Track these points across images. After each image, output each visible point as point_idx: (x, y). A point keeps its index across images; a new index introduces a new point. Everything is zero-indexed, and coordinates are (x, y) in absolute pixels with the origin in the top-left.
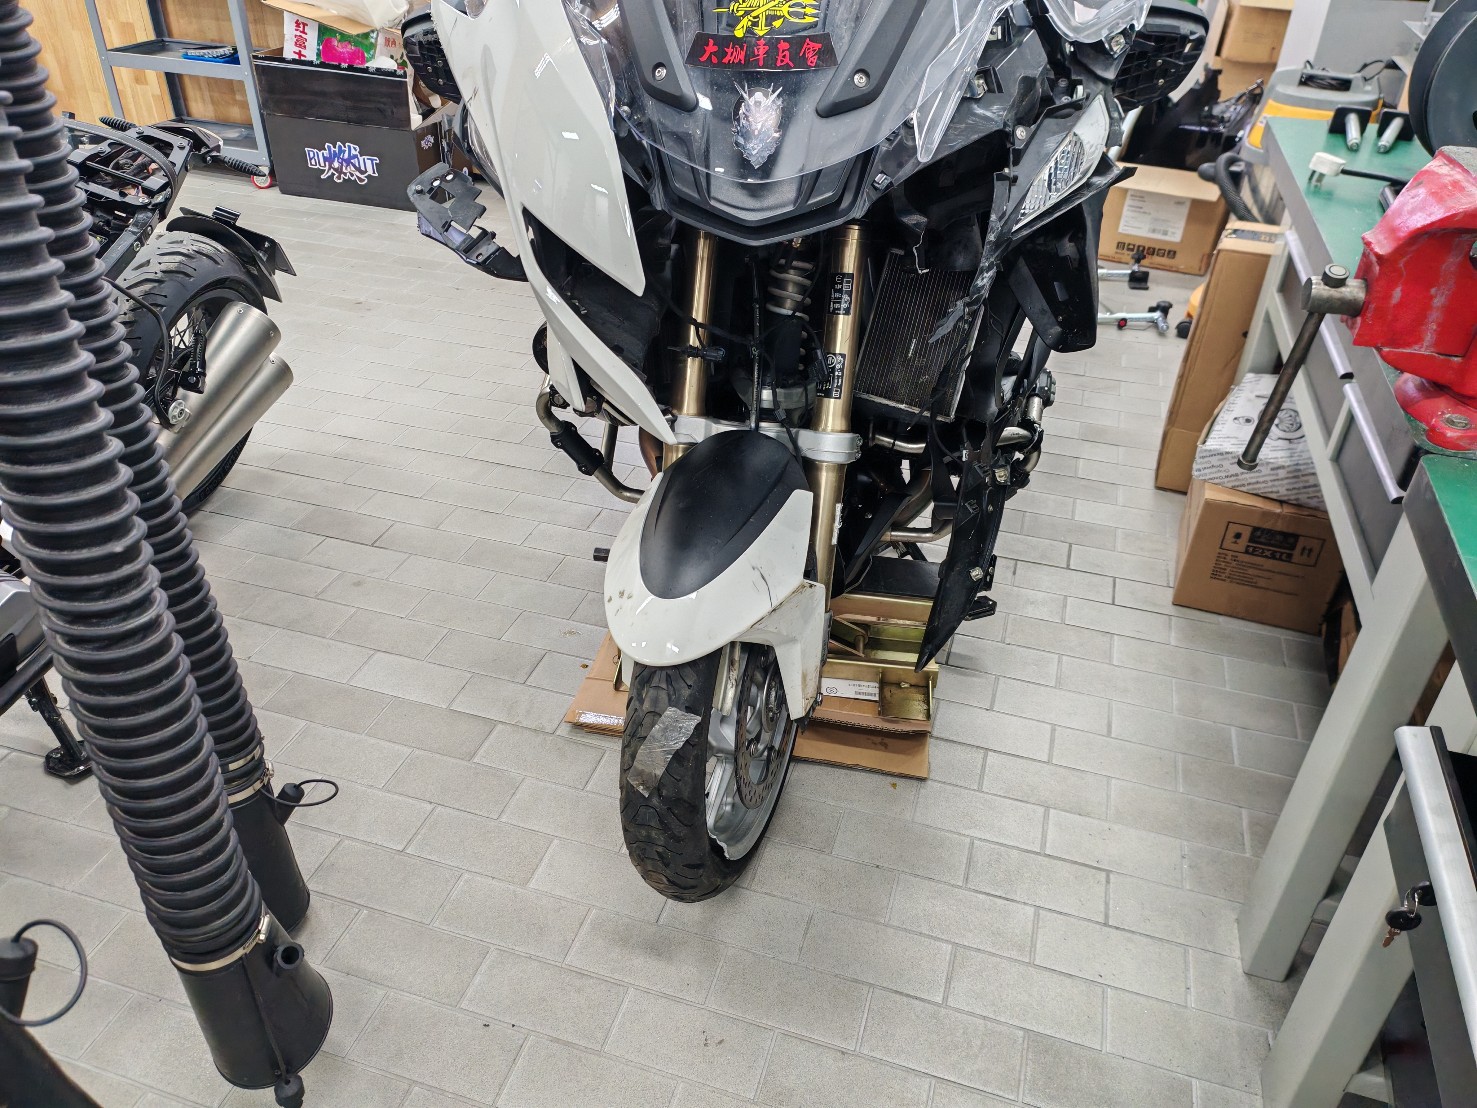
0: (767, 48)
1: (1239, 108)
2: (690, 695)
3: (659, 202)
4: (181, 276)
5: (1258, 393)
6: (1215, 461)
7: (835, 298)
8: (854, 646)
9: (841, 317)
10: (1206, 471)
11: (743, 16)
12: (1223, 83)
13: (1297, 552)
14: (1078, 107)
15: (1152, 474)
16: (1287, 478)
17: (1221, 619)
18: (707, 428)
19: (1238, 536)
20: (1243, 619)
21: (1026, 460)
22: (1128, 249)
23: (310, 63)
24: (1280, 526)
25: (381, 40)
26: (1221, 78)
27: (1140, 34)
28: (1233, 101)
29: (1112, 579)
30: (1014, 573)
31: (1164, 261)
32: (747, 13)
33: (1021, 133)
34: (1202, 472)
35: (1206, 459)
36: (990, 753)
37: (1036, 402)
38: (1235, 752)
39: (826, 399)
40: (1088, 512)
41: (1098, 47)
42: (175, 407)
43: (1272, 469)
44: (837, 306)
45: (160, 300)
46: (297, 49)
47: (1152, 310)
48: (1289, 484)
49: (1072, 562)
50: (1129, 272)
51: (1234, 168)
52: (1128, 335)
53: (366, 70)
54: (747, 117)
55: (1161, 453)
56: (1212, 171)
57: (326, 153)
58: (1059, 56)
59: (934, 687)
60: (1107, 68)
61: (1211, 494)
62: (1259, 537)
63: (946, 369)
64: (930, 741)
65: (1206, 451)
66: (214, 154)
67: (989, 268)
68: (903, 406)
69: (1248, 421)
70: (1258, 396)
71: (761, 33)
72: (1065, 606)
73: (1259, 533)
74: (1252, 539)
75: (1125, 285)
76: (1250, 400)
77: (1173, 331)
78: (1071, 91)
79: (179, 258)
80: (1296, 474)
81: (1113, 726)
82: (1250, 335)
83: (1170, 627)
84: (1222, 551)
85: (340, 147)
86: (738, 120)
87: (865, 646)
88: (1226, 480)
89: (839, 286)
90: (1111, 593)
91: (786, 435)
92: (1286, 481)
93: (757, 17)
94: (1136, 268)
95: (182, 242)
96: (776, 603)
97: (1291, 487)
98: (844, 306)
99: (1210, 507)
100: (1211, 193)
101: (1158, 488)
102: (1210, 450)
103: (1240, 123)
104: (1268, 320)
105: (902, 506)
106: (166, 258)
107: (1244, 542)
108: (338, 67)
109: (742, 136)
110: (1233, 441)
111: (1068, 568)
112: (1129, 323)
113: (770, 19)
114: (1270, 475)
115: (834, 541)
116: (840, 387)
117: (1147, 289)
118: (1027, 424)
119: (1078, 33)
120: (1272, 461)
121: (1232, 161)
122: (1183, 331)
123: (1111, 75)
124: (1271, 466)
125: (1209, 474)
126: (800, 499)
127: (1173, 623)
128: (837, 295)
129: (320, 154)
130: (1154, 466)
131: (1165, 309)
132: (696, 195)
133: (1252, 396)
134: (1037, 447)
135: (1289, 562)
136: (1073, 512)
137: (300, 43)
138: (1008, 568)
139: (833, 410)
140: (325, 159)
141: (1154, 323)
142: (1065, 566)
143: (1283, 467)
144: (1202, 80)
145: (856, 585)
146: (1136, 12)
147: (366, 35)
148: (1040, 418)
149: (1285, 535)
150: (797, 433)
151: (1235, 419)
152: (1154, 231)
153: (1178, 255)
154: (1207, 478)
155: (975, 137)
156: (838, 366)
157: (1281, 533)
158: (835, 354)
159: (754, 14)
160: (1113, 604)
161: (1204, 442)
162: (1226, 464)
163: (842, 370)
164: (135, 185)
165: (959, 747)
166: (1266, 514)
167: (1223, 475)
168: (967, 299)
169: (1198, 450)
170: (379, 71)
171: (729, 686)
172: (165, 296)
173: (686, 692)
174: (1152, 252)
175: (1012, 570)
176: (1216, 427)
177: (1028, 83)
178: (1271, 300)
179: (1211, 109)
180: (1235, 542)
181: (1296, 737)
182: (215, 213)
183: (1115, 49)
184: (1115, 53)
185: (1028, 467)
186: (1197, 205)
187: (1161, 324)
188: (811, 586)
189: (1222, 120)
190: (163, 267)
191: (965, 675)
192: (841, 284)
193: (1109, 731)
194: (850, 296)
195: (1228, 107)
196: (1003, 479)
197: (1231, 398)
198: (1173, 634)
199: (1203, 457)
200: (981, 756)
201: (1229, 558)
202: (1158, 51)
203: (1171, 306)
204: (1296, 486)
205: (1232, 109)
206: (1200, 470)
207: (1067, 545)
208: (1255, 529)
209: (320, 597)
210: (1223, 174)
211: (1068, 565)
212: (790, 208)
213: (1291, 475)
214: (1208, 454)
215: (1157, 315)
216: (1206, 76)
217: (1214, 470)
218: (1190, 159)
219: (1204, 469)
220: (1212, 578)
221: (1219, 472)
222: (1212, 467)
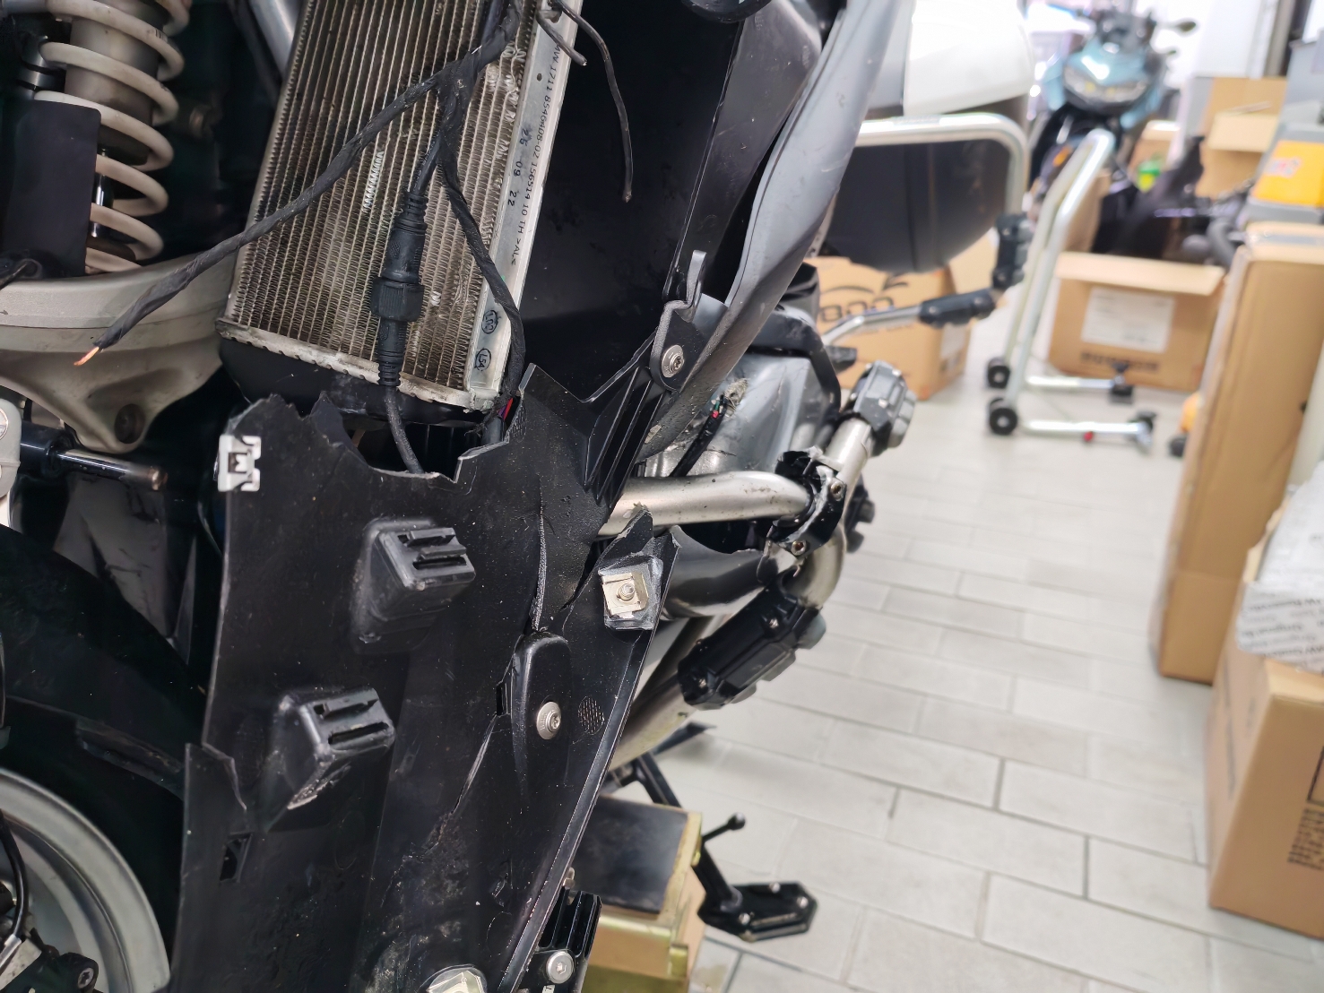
6: (1284, 616)
10: (1266, 636)
22: (1094, 362)
29: (1080, 841)
30: (891, 814)
31: (1142, 376)
34: (1258, 638)
35: (1264, 612)
37: (854, 431)
47: (1130, 421)
49: (1004, 798)
50: (1110, 385)
56: (1204, 244)
61: (1282, 685)
65: (1263, 595)
72: (985, 896)
77: (1163, 449)
84: (1309, 806)
88: (1309, 657)
90: (1080, 873)
94: (1117, 381)
99: (1282, 710)
100: (1203, 282)
102: (1273, 595)
111: (996, 808)
112: (1098, 437)
117: (1131, 402)
122: (1177, 449)
125: (1272, 641)
127: (1214, 954)
131: (1148, 421)
136: (1011, 700)
141: (1134, 438)
142: (989, 803)
152: (1128, 339)
153: (1161, 369)
154: (1268, 649)
160: (1085, 898)
161: (1257, 578)
167: (1304, 645)
169: (1247, 592)
175: (888, 806)
176: (1278, 550)
186: (1184, 304)
187: (1145, 439)
199: (1258, 608)
203: (1158, 417)
206: (1251, 633)
207: (995, 763)
211: (996, 803)
214: (1267, 602)
215: (1137, 427)
217: (1283, 635)
219: (1262, 631)
220: (1291, 860)
221: (1294, 638)
222: (1280, 628)
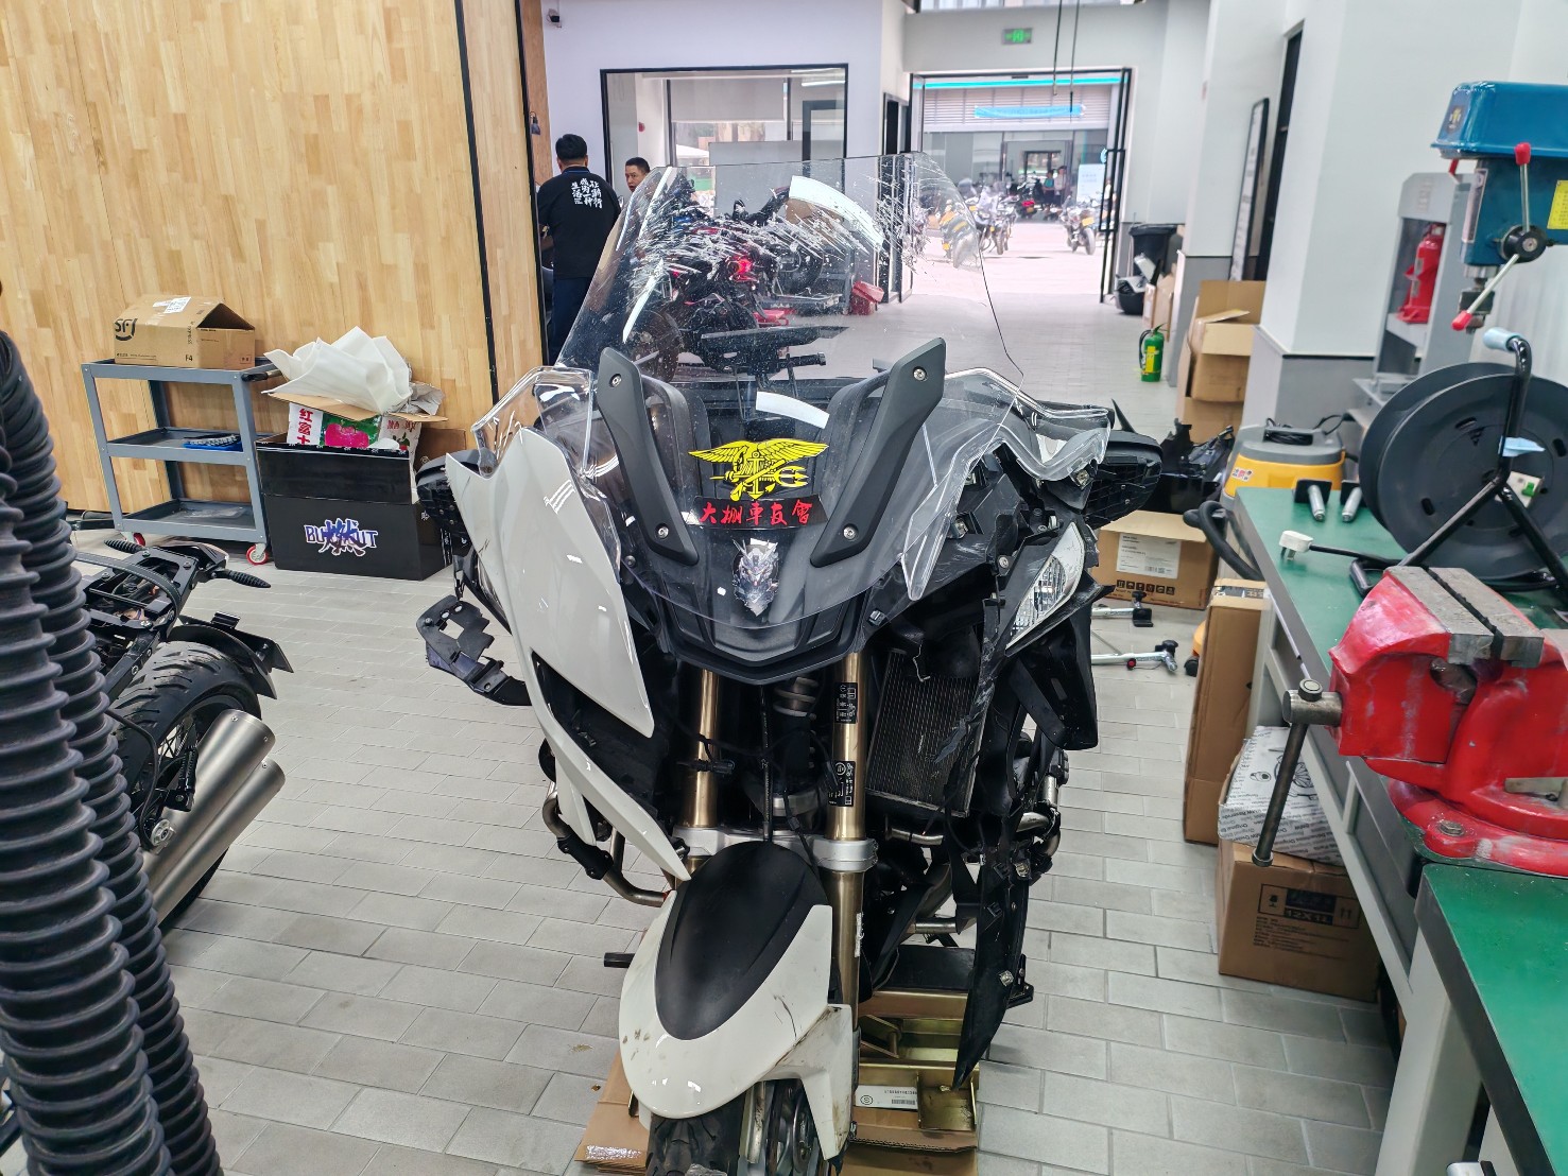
0: (762, 509)
1: (1213, 452)
2: (714, 1149)
3: (664, 644)
4: (176, 689)
5: (1271, 748)
6: (1238, 820)
7: (841, 707)
8: (886, 1044)
9: (848, 725)
10: (1233, 831)
11: (738, 483)
12: (1194, 436)
13: (1336, 915)
14: (1054, 536)
15: (1179, 826)
16: (1313, 837)
17: (1272, 989)
18: (721, 841)
19: (1274, 899)
20: (1294, 987)
21: (1046, 845)
22: (1128, 587)
23: (314, 448)
24: (1315, 888)
25: (385, 423)
26: (1192, 432)
27: (1101, 466)
28: (1207, 445)
29: (1152, 948)
30: (1049, 947)
31: (1164, 596)
32: (741, 480)
33: (1003, 561)
34: (1228, 832)
35: (1229, 819)
36: (1044, 1167)
37: (1051, 781)
38: (1308, 1150)
39: (838, 808)
40: (1119, 872)
41: (1067, 483)
42: (159, 828)
43: (1296, 828)
44: (842, 715)
45: (152, 716)
46: (301, 435)
47: (1158, 649)
48: (1317, 842)
49: (1108, 931)
50: (1132, 609)
51: (1215, 515)
52: (1139, 675)
53: (369, 452)
54: (746, 570)
55: (1185, 805)
56: (1196, 517)
57: (325, 529)
58: (1031, 491)
59: (976, 1088)
60: (1075, 498)
61: (1239, 855)
62: (1295, 900)
63: (957, 766)
64: (979, 1156)
65: (1228, 810)
66: (220, 569)
67: (987, 686)
68: (916, 803)
69: (1265, 776)
70: (1270, 750)
71: (755, 497)
72: (1106, 982)
73: (1294, 896)
74: (1288, 902)
75: (1130, 623)
76: (1263, 754)
77: (1182, 670)
78: (1046, 522)
79: (174, 671)
80: (1321, 832)
81: (1175, 1126)
82: (1253, 686)
83: (1220, 1001)
84: (1259, 915)
85: (339, 523)
86: (738, 573)
87: (899, 1045)
88: (1253, 840)
89: (844, 696)
90: (1153, 965)
91: (801, 844)
92: (1312, 840)
93: (751, 483)
94: (1137, 605)
95: (179, 653)
96: (800, 1034)
97: (1316, 845)
98: (851, 714)
99: (1241, 869)
100: (1198, 536)
101: (1188, 841)
102: (1232, 810)
103: (1219, 465)
104: (1267, 674)
105: (926, 898)
106: (163, 672)
107: (1281, 904)
108: (342, 450)
109: (742, 587)
110: (1254, 799)
111: (1105, 937)
112: (1138, 662)
113: (763, 484)
114: (1295, 834)
115: (857, 953)
116: (852, 795)
117: (1151, 626)
118: (1044, 809)
119: (1045, 473)
120: (1295, 819)
121: (1214, 508)
122: (1191, 668)
123: (1080, 505)
124: (1295, 824)
125: (1234, 833)
126: (820, 915)
127: (1222, 995)
128: (843, 704)
129: (319, 530)
130: (1180, 816)
131: (1171, 647)
132: (701, 639)
133: (1266, 750)
134: (1056, 831)
135: (1331, 924)
136: (1104, 872)
137: (305, 429)
138: (1042, 941)
139: (846, 820)
140: (324, 534)
141: (1162, 663)
142: (1101, 935)
143: (1307, 826)
144: (1174, 433)
145: (885, 982)
146: (1096, 450)
147: (371, 421)
148: (1056, 802)
149: (1323, 896)
150: (812, 843)
151: (1252, 775)
152: (1150, 569)
153: (1176, 591)
154: (1233, 837)
155: (962, 572)
156: (849, 774)
157: (1317, 894)
158: (845, 763)
159: (748, 481)
160: (1157, 977)
161: (1225, 801)
162: (1251, 824)
163: (852, 778)
164: (137, 608)
165: (1010, 1161)
166: (1300, 876)
167: (1249, 834)
168: (969, 718)
169: (1220, 809)
170: (382, 452)
171: (756, 1129)
172: (158, 712)
173: (710, 1146)
174: (1152, 588)
175: (1047, 942)
176: (1235, 785)
177: (1005, 520)
178: (1267, 656)
179: (1186, 458)
180: (1273, 906)
181: (1370, 1127)
182: (214, 619)
183: (1081, 482)
184: (1081, 486)
185: (1049, 852)
186: (1187, 547)
187: (1170, 663)
188: (836, 1010)
189: (1198, 467)
190: (158, 682)
191: (1008, 1071)
192: (845, 693)
193: (1171, 1132)
194: (856, 705)
195: (1204, 451)
196: (1024, 872)
197: (1245, 752)
198: (1224, 1009)
199: (1226, 817)
200: (1035, 1171)
201: (1269, 921)
202: (1121, 477)
203: (1176, 645)
204: (1324, 844)
205: (1207, 453)
206: (1224, 830)
207: (1102, 911)
208: (1290, 891)
209: (301, 1024)
210: (1206, 521)
211: (1105, 933)
212: (792, 648)
213: (1316, 833)
214: (1230, 814)
215: (1164, 654)
216: (1178, 429)
217: (1239, 829)
218: (1175, 500)
219: (1229, 828)
220: (1255, 944)
221: (1244, 831)
222: (1237, 826)
